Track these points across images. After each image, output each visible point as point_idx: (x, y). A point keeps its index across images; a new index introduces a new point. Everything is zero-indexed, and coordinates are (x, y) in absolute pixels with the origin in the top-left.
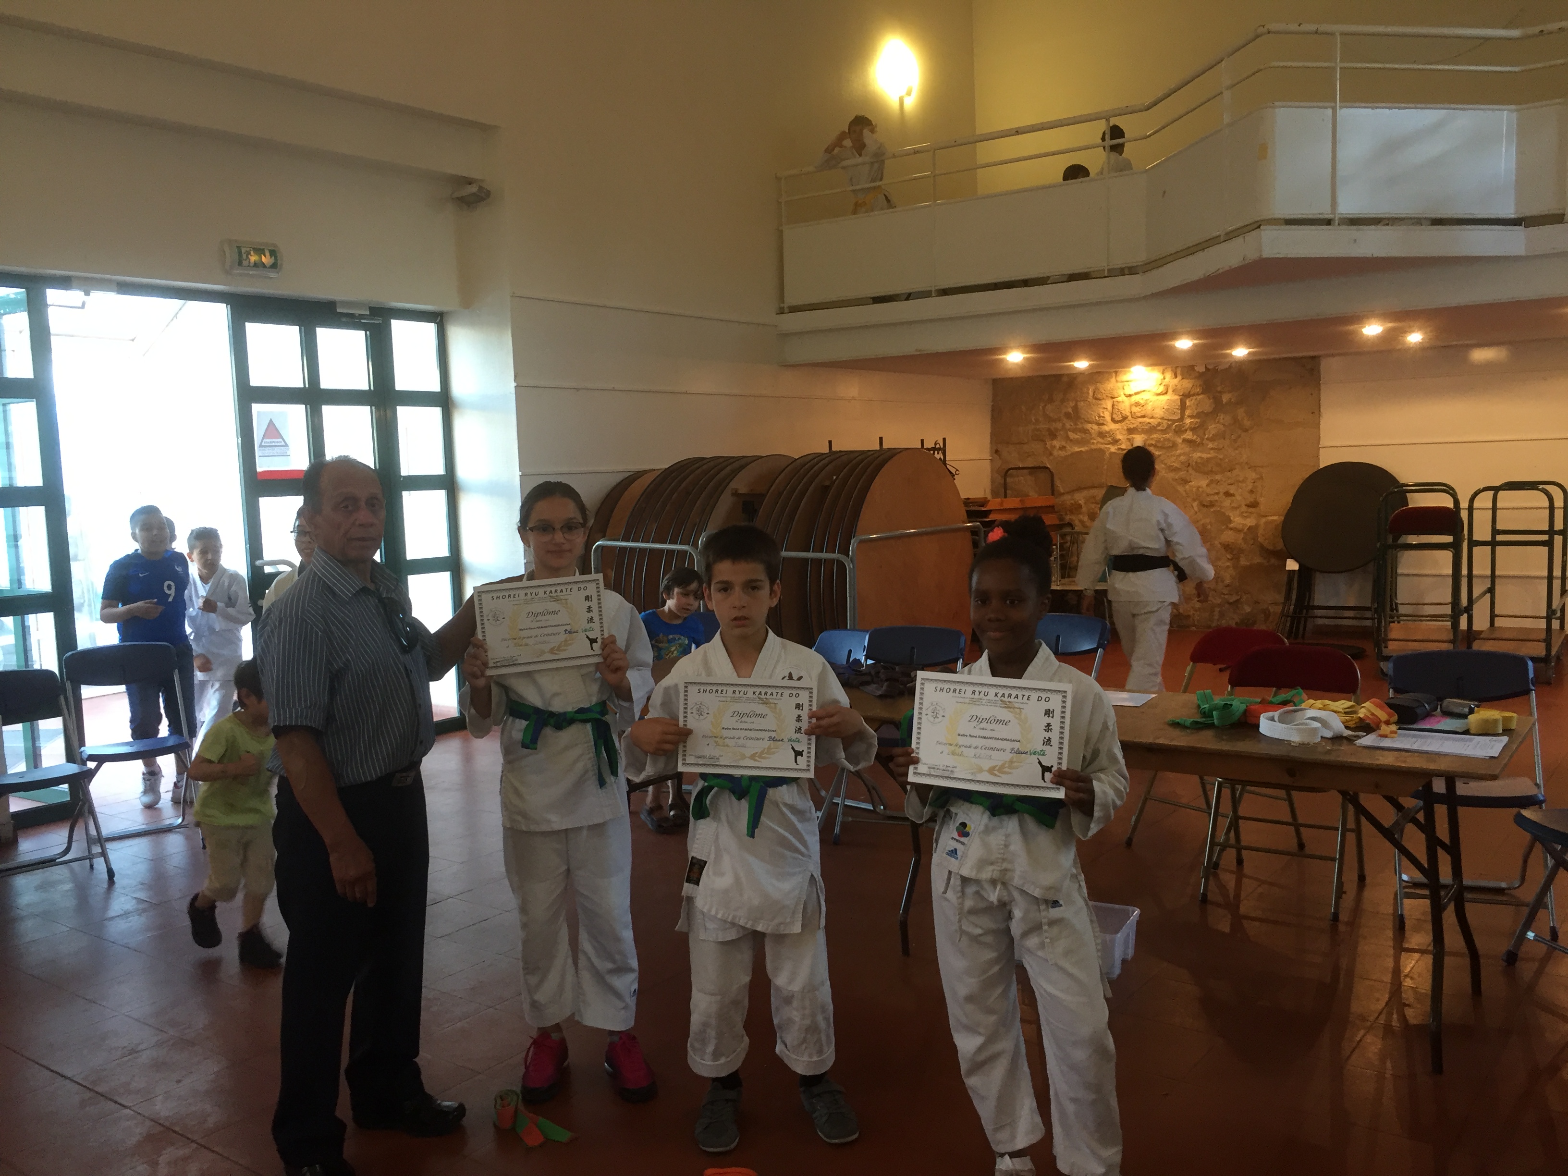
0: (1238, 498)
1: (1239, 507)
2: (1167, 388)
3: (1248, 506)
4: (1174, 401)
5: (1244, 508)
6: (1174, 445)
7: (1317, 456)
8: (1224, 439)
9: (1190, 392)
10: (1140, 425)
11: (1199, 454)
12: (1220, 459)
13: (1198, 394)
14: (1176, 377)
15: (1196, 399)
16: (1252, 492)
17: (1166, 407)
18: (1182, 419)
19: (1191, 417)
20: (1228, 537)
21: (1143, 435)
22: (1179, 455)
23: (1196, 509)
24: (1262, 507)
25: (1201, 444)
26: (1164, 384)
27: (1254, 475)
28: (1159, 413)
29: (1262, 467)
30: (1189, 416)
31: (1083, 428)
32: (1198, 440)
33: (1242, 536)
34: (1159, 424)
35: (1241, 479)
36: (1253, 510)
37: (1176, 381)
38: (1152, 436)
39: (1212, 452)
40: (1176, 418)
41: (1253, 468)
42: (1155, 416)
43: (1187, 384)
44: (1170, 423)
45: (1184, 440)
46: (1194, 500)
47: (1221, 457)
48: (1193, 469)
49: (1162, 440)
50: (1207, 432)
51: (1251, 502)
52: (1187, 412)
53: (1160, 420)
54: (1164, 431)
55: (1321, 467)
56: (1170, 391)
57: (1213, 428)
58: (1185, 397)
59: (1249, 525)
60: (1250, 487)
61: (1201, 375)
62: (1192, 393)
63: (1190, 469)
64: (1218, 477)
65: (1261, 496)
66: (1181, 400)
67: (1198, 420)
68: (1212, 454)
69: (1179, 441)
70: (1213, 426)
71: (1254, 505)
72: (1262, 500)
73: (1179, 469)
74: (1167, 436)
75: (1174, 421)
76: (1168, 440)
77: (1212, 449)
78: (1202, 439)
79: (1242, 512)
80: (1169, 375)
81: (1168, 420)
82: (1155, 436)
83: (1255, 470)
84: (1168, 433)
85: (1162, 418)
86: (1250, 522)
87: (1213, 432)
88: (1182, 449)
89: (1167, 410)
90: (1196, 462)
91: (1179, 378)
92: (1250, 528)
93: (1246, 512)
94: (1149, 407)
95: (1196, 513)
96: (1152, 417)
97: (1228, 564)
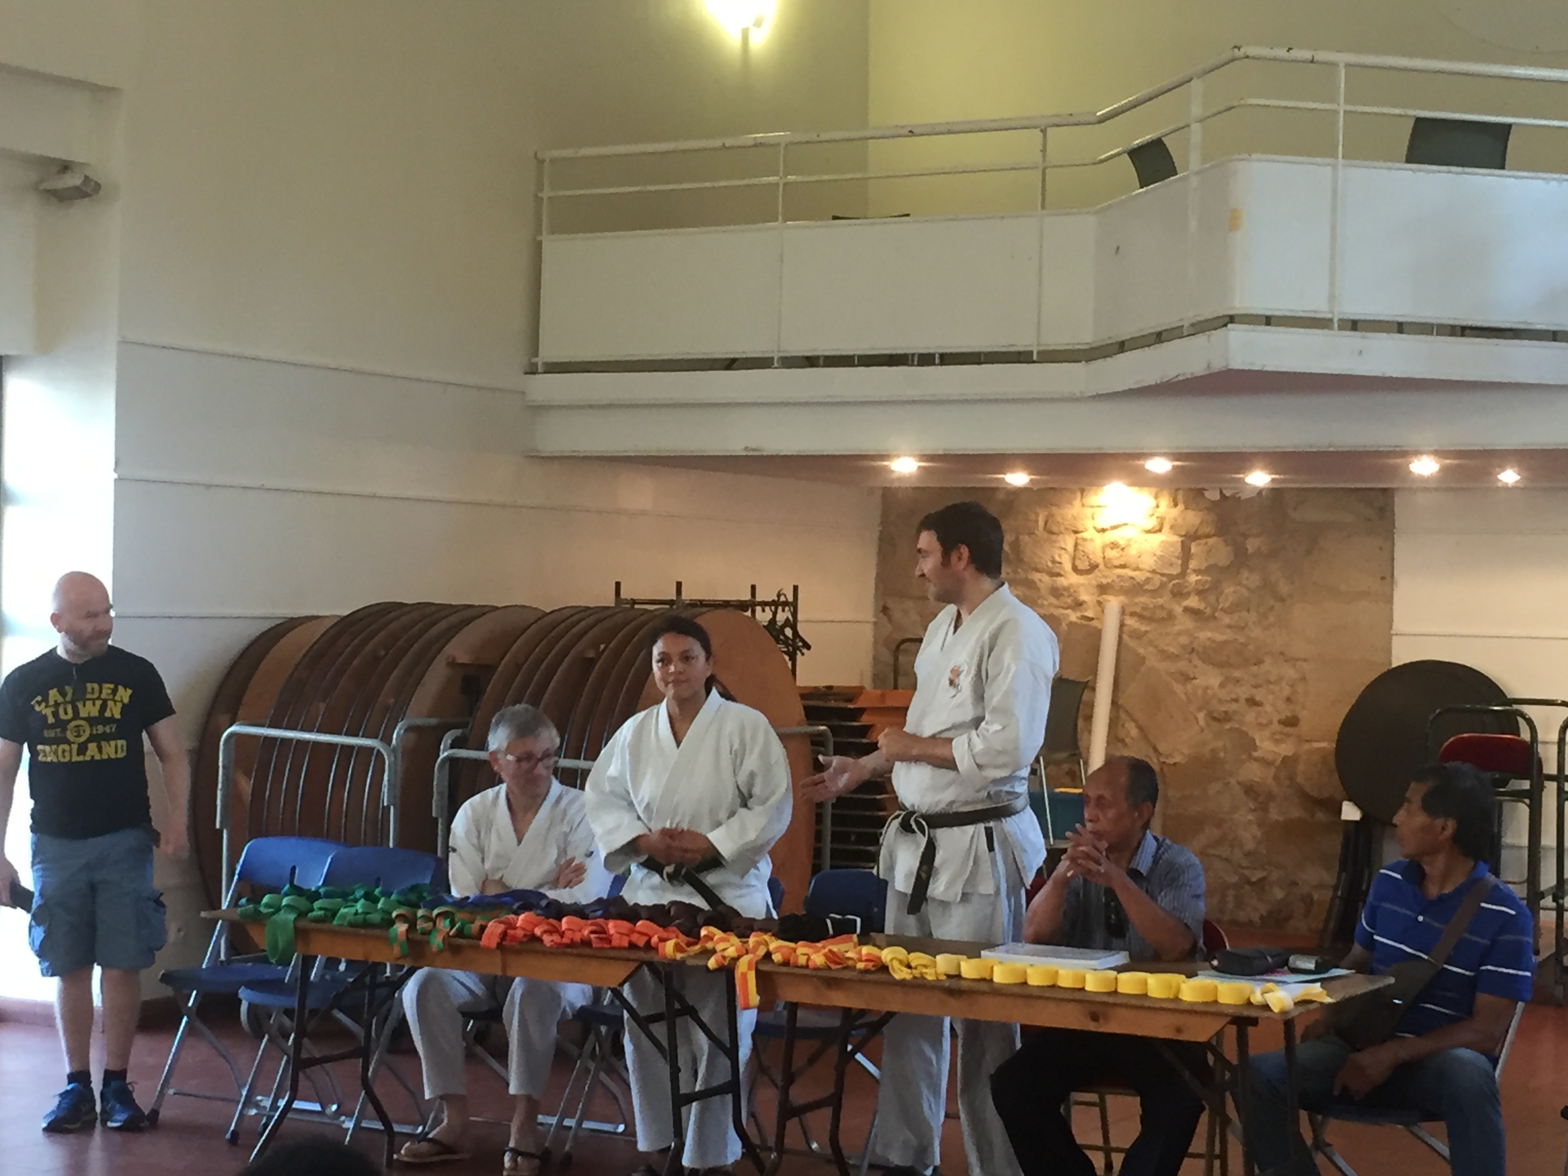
0: (1268, 708)
1: (1270, 722)
2: (1161, 521)
3: (1280, 722)
4: (1172, 544)
5: (1276, 727)
6: (1170, 617)
7: (1388, 650)
8: (1248, 611)
9: (1195, 532)
10: (1118, 580)
11: (1209, 634)
12: (1242, 644)
13: (1208, 536)
14: (1176, 505)
15: (1206, 543)
16: (1288, 700)
17: (1159, 553)
18: (1183, 574)
19: (1197, 572)
20: (1253, 772)
21: (1122, 598)
22: (1179, 634)
23: (1202, 723)
24: (1304, 727)
25: (1215, 618)
26: (1157, 515)
27: (1291, 673)
28: (1148, 562)
29: (1305, 660)
30: (1194, 571)
31: (1027, 579)
32: (1208, 611)
33: (1272, 771)
34: (1148, 580)
35: (1272, 679)
36: (1289, 730)
37: (1175, 512)
38: (1137, 600)
39: (1229, 630)
40: (1175, 573)
41: (1291, 660)
42: (1141, 566)
43: (1193, 518)
44: (1164, 579)
45: (1186, 609)
46: (1200, 709)
47: (1241, 639)
48: (1200, 658)
49: (1151, 606)
50: (1220, 600)
51: (1287, 717)
52: (1193, 564)
53: (1149, 575)
54: (1154, 593)
55: (1394, 665)
56: (1166, 528)
57: (1230, 591)
58: (1189, 538)
59: (1283, 754)
60: (1287, 691)
61: (1213, 506)
62: (1200, 533)
63: (1194, 655)
64: (1237, 674)
65: (1304, 708)
66: (1182, 542)
67: (1209, 579)
68: (1229, 635)
69: (1178, 610)
70: (1232, 589)
71: (1291, 722)
72: (1303, 715)
73: (1177, 656)
74: (1160, 601)
75: (1171, 577)
76: (1162, 607)
77: (1230, 627)
78: (1215, 610)
79: (1274, 734)
80: (1165, 502)
81: (1162, 575)
82: (1142, 599)
83: (1294, 666)
84: (1161, 597)
85: (1154, 572)
86: (1286, 749)
87: (1231, 599)
88: (1185, 623)
89: (1161, 558)
90: (1204, 647)
91: (1181, 507)
92: (1285, 759)
93: (1281, 733)
94: (1133, 551)
95: (1202, 731)
96: (1137, 569)
97: (1250, 817)
